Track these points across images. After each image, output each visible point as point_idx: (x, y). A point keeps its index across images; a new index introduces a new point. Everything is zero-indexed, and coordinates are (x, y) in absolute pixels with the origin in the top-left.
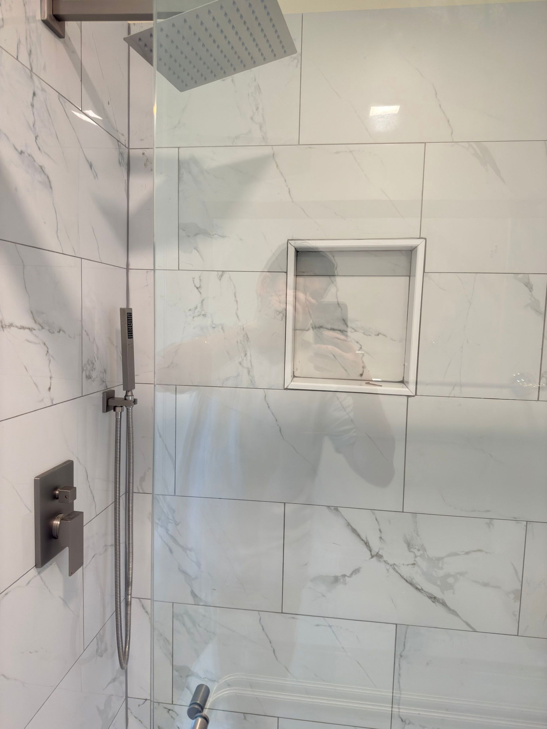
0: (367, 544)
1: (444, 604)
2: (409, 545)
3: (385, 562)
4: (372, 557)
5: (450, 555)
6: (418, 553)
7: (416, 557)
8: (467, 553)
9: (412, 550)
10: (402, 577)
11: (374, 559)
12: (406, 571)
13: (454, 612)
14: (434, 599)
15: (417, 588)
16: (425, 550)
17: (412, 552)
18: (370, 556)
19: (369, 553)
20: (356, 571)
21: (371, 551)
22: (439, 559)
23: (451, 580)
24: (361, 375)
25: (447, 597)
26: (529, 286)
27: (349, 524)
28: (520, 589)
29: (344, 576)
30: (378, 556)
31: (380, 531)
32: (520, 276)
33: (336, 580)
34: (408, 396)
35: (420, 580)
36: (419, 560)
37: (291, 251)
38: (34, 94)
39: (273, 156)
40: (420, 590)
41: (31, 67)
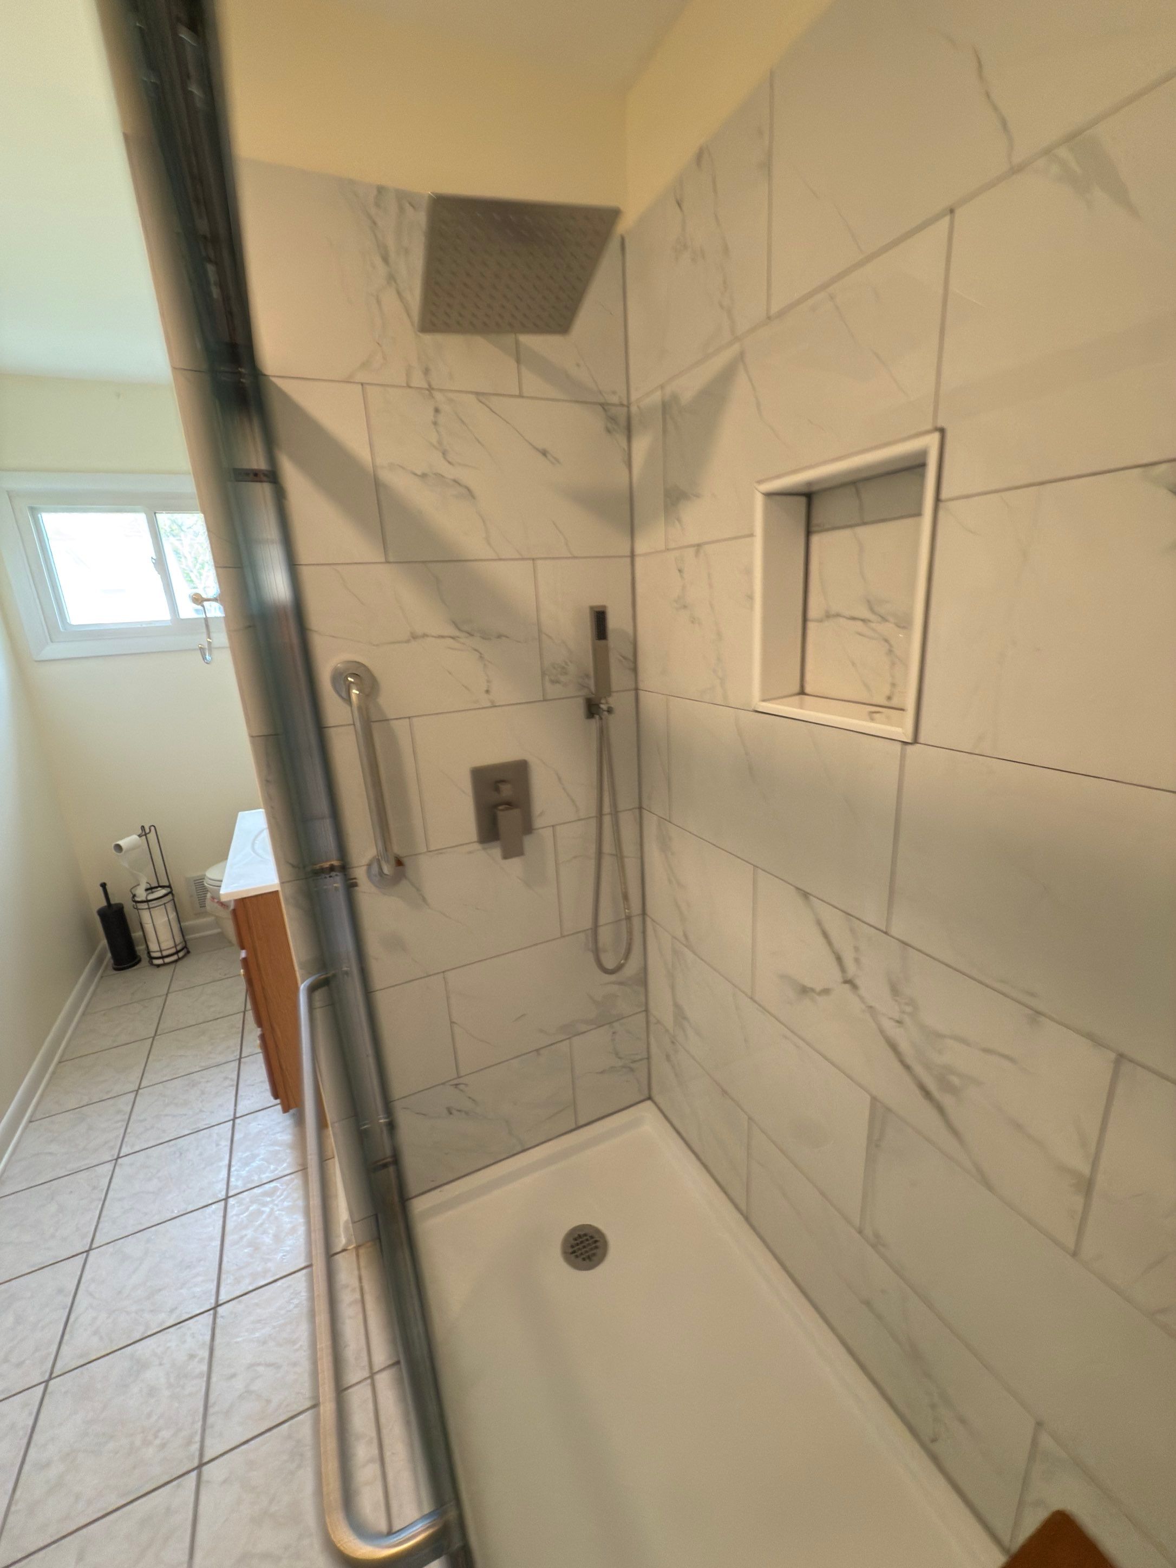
0: (839, 959)
1: (941, 1110)
2: (895, 991)
4: (846, 982)
5: (957, 1039)
6: (909, 1009)
7: (903, 1012)
8: (987, 1050)
10: (882, 1033)
11: (847, 986)
12: (888, 1025)
13: (955, 1133)
14: (927, 1094)
15: (901, 1062)
16: (917, 1010)
17: (898, 1001)
18: (843, 980)
19: (841, 974)
20: (826, 991)
21: (843, 972)
22: (940, 1036)
23: (955, 1080)
24: (889, 698)
25: (947, 1100)
27: (819, 923)
28: (1089, 1175)
29: (813, 990)
30: (853, 985)
31: (856, 950)
32: (1156, 469)
33: (805, 991)
34: (905, 744)
36: (907, 1019)
37: (759, 501)
38: (437, 410)
39: (742, 355)
40: (907, 1067)
41: (430, 385)
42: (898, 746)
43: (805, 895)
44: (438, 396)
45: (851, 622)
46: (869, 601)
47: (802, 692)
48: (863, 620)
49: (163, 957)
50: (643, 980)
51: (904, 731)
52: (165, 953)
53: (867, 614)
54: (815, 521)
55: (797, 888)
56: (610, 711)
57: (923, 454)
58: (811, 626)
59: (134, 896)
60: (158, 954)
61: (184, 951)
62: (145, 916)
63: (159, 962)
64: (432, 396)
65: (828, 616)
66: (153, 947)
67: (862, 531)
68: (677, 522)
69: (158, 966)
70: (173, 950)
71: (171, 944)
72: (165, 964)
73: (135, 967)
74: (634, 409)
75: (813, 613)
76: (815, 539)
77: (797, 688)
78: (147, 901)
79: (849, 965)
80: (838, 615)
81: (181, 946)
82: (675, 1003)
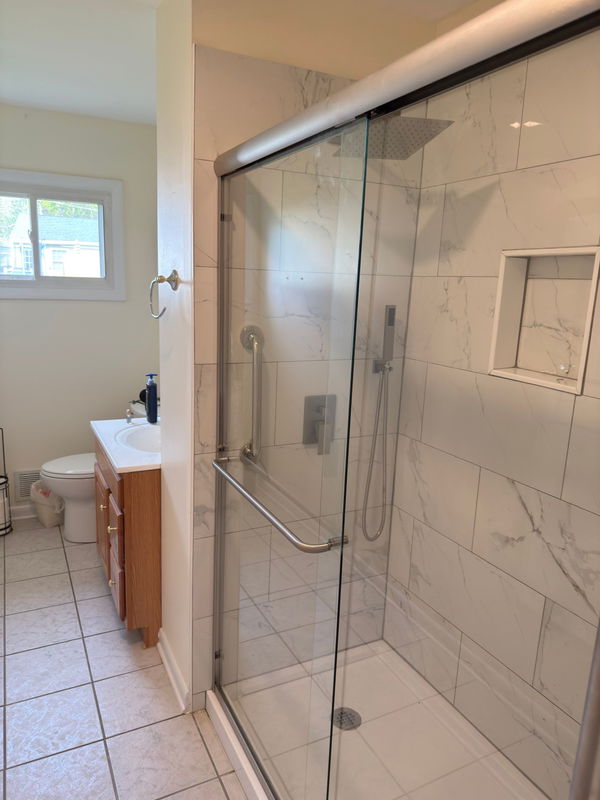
0: (531, 518)
1: (584, 595)
2: (562, 531)
3: (543, 539)
4: (534, 530)
5: (593, 552)
6: (569, 541)
7: (566, 543)
9: (564, 535)
10: (554, 558)
11: (535, 533)
12: (557, 553)
13: (591, 606)
14: (577, 588)
15: (564, 572)
16: (574, 540)
17: (563, 537)
18: (532, 530)
19: (532, 526)
20: (521, 539)
21: (533, 524)
22: (585, 552)
23: (592, 576)
24: (566, 373)
25: (588, 589)
27: (520, 498)
29: (513, 539)
30: (538, 532)
31: (542, 510)
33: (507, 540)
34: (576, 395)
35: (567, 565)
36: (568, 546)
37: (503, 260)
38: (318, 187)
39: (499, 182)
40: (567, 575)
41: (317, 173)
42: (572, 397)
43: (513, 482)
44: (320, 179)
45: (549, 330)
46: (558, 320)
47: (516, 366)
48: (555, 329)
50: (387, 551)
51: (576, 388)
53: (558, 327)
54: (531, 271)
55: (508, 478)
56: (390, 369)
58: (524, 329)
61: (10, 528)
64: (317, 179)
65: (535, 325)
67: (558, 283)
68: (447, 262)
74: (423, 191)
75: (526, 322)
76: (530, 282)
77: (513, 364)
79: (537, 519)
80: (541, 325)
81: (8, 524)
82: (412, 565)
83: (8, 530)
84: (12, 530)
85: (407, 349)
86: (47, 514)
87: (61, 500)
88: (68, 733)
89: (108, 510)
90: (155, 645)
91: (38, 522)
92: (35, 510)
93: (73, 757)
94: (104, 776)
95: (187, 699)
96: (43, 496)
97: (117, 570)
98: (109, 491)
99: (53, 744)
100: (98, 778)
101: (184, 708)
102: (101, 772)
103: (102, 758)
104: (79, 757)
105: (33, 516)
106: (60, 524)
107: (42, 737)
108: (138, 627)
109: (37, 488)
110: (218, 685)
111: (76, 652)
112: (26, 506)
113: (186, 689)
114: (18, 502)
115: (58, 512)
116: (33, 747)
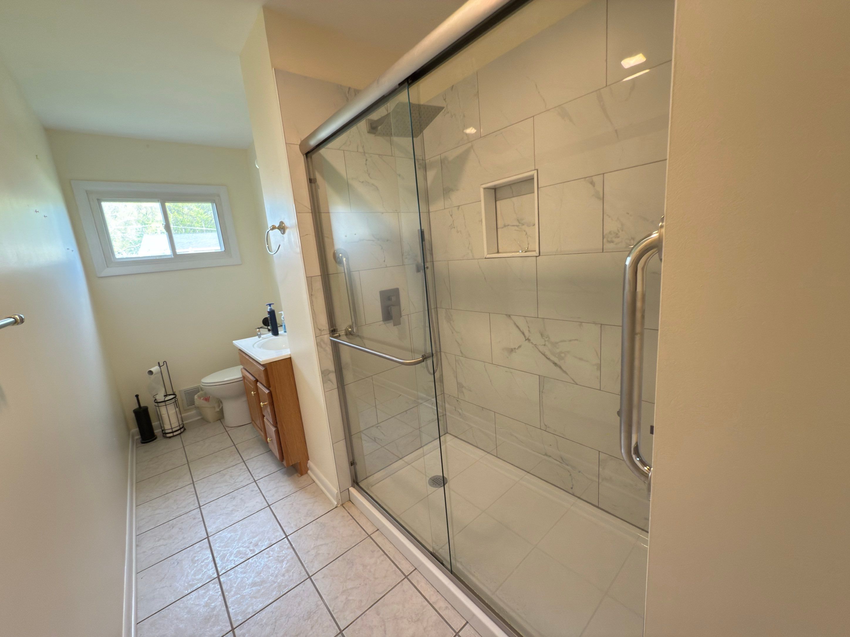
0: (523, 333)
1: (560, 367)
2: (542, 335)
4: (526, 340)
5: (562, 341)
6: (547, 339)
7: (545, 341)
8: (570, 341)
9: (544, 337)
10: (540, 351)
11: (527, 341)
12: (541, 348)
13: (565, 372)
14: (555, 364)
15: (547, 358)
16: (549, 338)
17: (543, 338)
18: (525, 340)
19: (524, 338)
20: (520, 347)
21: (525, 337)
22: (557, 343)
23: (563, 355)
24: (527, 249)
25: (562, 364)
26: (593, 183)
27: (515, 324)
28: (600, 363)
29: (515, 348)
30: (528, 340)
31: (529, 327)
32: (587, 179)
33: (512, 350)
34: (537, 257)
35: (548, 353)
36: (547, 343)
37: (482, 191)
38: (366, 160)
39: (472, 146)
40: (549, 359)
41: (364, 152)
42: (535, 258)
43: (509, 316)
44: (367, 155)
45: (513, 227)
46: (518, 220)
48: (516, 226)
49: (173, 432)
50: (441, 378)
51: (536, 253)
52: (174, 430)
53: (518, 224)
54: (497, 197)
55: (506, 315)
57: (533, 175)
58: (499, 230)
59: (156, 400)
60: (170, 431)
61: (183, 429)
62: (163, 410)
63: (171, 435)
64: (365, 155)
65: (505, 226)
66: (167, 427)
67: (514, 199)
68: (449, 199)
69: (170, 437)
70: (178, 428)
71: (177, 424)
72: (174, 436)
73: (155, 441)
74: (427, 161)
75: (499, 226)
76: (498, 203)
77: (497, 251)
78: (165, 401)
79: (527, 333)
80: (508, 225)
81: (181, 426)
82: (458, 383)
83: (182, 430)
84: (185, 429)
85: (434, 256)
86: (210, 413)
87: (220, 402)
88: (260, 540)
89: (258, 394)
90: (307, 473)
91: (204, 421)
92: (200, 414)
93: (267, 554)
94: (292, 558)
95: (337, 496)
96: (204, 402)
97: (271, 429)
98: (257, 381)
99: (251, 550)
100: (288, 561)
101: (336, 503)
102: (289, 557)
103: (288, 548)
104: (272, 553)
105: (199, 418)
106: (221, 416)
107: (241, 549)
108: (293, 463)
109: (199, 397)
110: (356, 482)
111: (252, 491)
112: (193, 412)
113: (335, 491)
114: (186, 411)
115: (218, 410)
116: (236, 557)
